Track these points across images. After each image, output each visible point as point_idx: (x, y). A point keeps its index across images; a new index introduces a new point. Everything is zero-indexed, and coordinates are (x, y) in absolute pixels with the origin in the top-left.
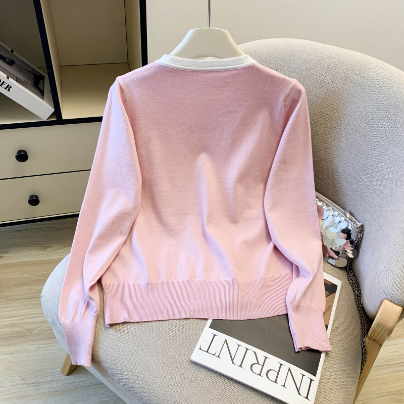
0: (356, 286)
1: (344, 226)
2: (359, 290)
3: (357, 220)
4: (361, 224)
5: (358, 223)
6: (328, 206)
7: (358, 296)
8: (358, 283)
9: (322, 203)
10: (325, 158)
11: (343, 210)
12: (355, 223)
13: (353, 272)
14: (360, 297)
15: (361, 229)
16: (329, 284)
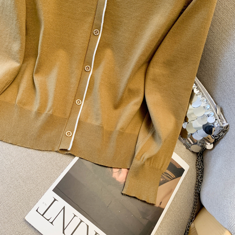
0: (200, 172)
1: (211, 120)
2: (202, 177)
3: (225, 118)
4: (227, 124)
5: (225, 122)
6: (203, 96)
7: (199, 181)
8: (203, 169)
9: (198, 91)
10: (218, 49)
11: (215, 105)
12: (222, 121)
13: (202, 158)
14: (200, 183)
15: (225, 129)
16: (178, 167)
